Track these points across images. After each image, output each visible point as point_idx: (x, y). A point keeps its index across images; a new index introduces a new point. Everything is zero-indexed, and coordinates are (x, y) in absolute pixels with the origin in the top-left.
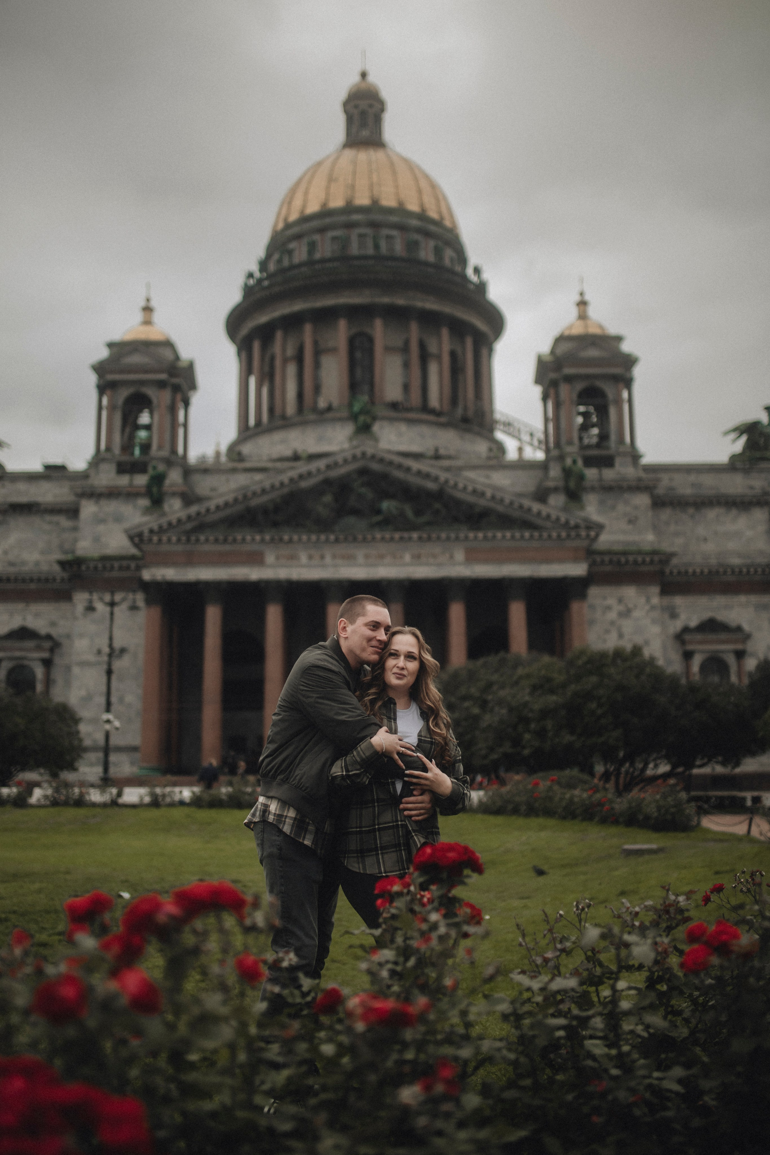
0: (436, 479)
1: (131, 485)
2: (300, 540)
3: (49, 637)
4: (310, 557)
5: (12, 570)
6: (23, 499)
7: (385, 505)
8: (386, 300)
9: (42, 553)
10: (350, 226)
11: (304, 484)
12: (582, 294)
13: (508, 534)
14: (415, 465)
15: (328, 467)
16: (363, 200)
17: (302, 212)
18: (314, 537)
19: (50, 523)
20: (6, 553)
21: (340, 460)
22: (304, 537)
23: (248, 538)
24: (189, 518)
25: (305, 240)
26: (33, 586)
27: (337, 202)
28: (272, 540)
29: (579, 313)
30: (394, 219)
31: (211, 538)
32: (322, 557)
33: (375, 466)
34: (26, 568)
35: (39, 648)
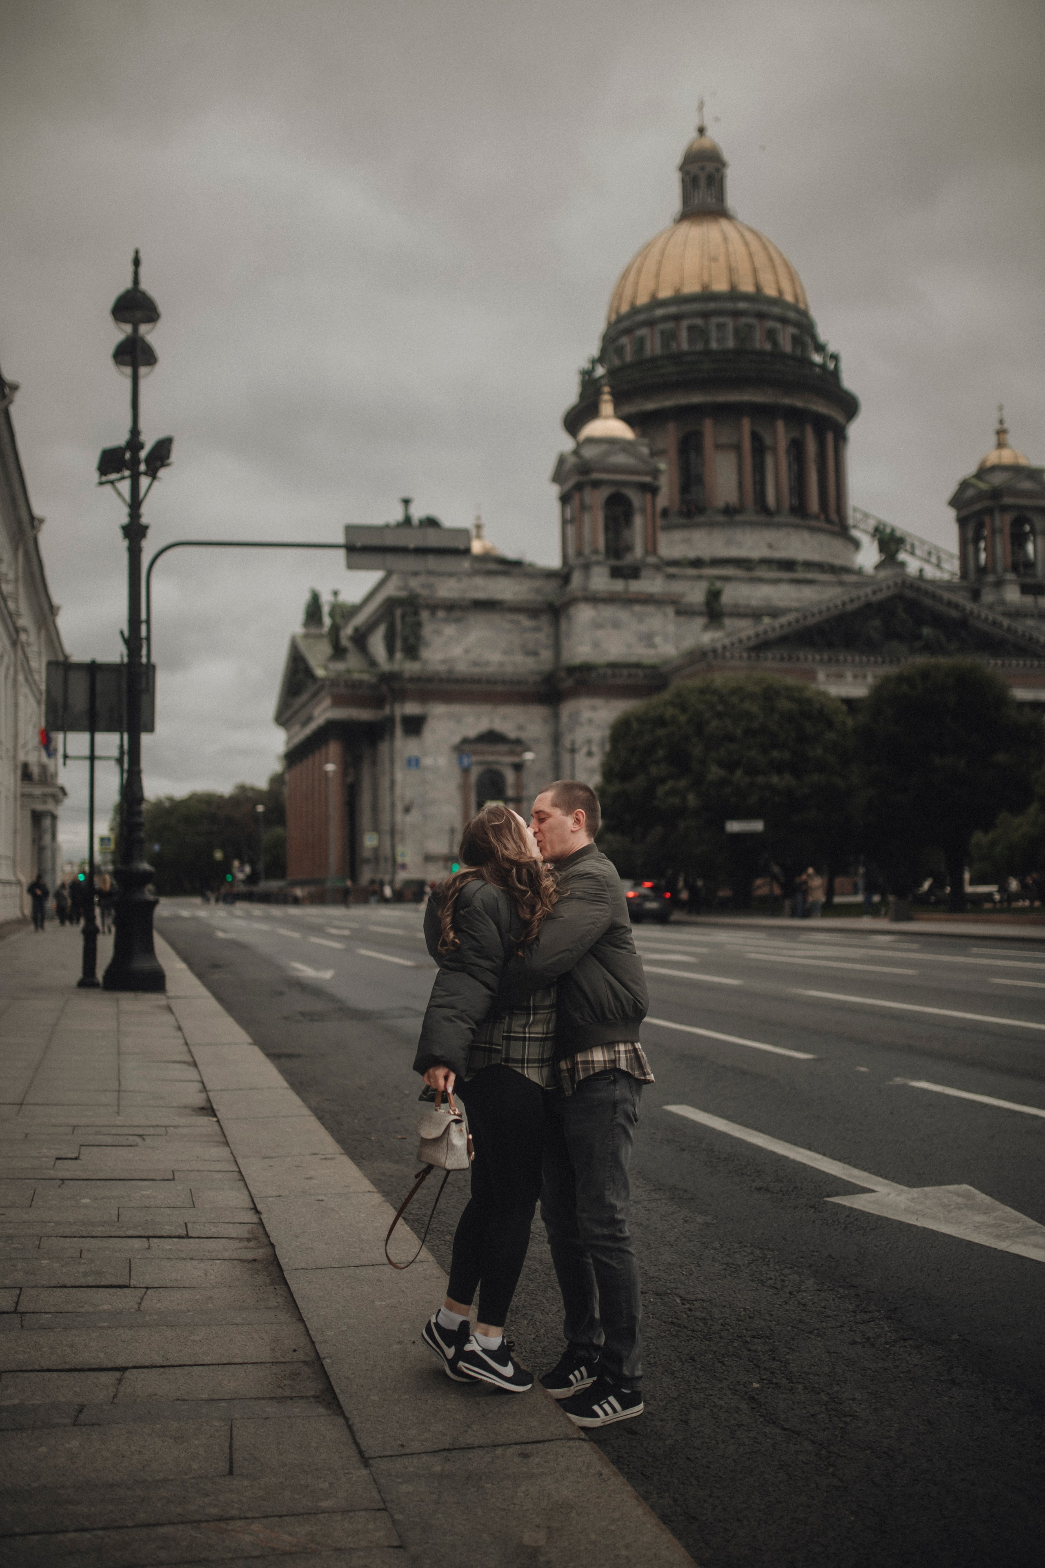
0: (963, 609)
1: (626, 591)
2: (853, 661)
3: (518, 742)
4: (855, 677)
5: (476, 670)
6: (481, 595)
7: (926, 631)
8: (787, 401)
9: (505, 653)
10: (736, 314)
11: (850, 607)
12: (1001, 422)
13: (1021, 662)
14: (946, 596)
15: (874, 593)
16: (747, 287)
17: (677, 291)
18: (865, 659)
19: (512, 621)
20: (467, 651)
21: (884, 586)
22: (857, 658)
23: (810, 657)
24: (757, 635)
25: (685, 324)
26: (499, 688)
27: (721, 286)
28: (830, 660)
29: (999, 440)
30: (776, 310)
31: (778, 656)
32: (865, 677)
33: (909, 594)
34: (490, 670)
35: (512, 753)
